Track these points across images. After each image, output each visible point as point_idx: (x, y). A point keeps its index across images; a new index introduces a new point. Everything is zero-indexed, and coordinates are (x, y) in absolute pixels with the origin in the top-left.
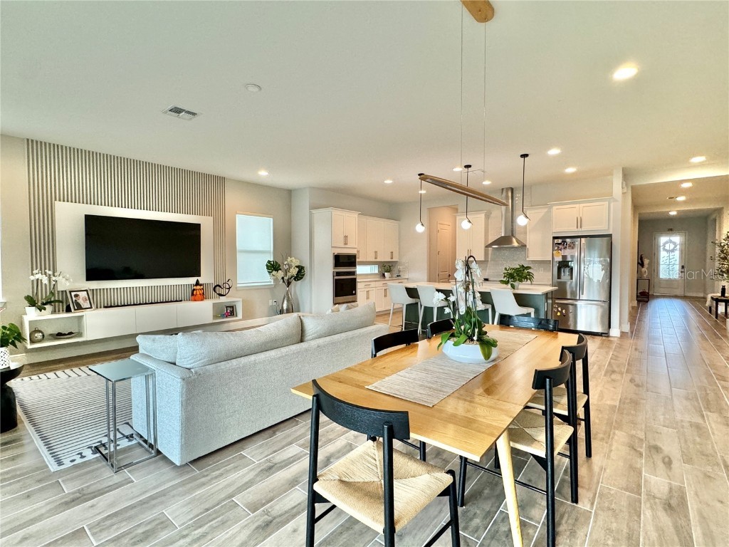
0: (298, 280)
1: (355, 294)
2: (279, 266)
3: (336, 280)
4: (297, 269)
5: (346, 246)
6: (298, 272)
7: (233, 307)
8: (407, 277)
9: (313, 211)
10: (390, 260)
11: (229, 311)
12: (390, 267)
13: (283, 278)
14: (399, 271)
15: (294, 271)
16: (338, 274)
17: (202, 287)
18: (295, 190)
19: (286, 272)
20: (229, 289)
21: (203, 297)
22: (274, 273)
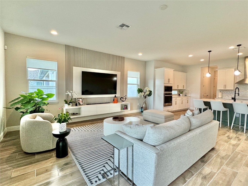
0: (149, 96)
1: (171, 102)
2: (142, 90)
3: (165, 96)
4: (149, 92)
5: (169, 83)
6: (149, 93)
7: (126, 106)
8: (190, 96)
9: (155, 69)
10: (183, 89)
11: (125, 107)
12: (182, 91)
13: (143, 95)
14: (186, 93)
15: (148, 93)
16: (166, 94)
17: (117, 98)
18: (148, 61)
19: (145, 93)
20: (126, 99)
21: (117, 102)
22: (140, 93)
